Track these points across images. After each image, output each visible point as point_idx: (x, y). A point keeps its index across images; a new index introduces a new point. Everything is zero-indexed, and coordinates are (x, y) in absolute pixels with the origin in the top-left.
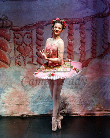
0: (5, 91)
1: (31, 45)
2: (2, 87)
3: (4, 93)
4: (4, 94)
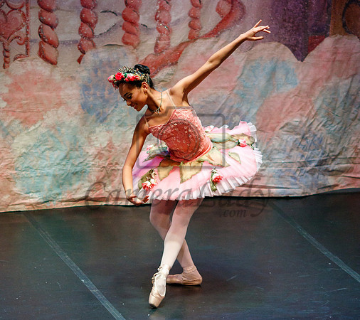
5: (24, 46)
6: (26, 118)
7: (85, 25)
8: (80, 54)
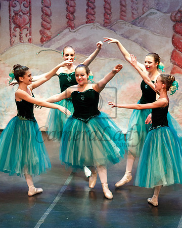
0: (180, 103)
2: (175, 99)
3: (178, 105)
4: (178, 108)
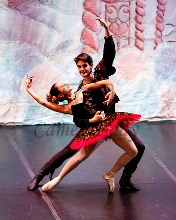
1: (128, 23)
5: (128, 41)
6: (128, 77)
7: (158, 31)
8: (155, 45)
